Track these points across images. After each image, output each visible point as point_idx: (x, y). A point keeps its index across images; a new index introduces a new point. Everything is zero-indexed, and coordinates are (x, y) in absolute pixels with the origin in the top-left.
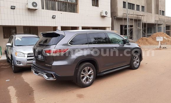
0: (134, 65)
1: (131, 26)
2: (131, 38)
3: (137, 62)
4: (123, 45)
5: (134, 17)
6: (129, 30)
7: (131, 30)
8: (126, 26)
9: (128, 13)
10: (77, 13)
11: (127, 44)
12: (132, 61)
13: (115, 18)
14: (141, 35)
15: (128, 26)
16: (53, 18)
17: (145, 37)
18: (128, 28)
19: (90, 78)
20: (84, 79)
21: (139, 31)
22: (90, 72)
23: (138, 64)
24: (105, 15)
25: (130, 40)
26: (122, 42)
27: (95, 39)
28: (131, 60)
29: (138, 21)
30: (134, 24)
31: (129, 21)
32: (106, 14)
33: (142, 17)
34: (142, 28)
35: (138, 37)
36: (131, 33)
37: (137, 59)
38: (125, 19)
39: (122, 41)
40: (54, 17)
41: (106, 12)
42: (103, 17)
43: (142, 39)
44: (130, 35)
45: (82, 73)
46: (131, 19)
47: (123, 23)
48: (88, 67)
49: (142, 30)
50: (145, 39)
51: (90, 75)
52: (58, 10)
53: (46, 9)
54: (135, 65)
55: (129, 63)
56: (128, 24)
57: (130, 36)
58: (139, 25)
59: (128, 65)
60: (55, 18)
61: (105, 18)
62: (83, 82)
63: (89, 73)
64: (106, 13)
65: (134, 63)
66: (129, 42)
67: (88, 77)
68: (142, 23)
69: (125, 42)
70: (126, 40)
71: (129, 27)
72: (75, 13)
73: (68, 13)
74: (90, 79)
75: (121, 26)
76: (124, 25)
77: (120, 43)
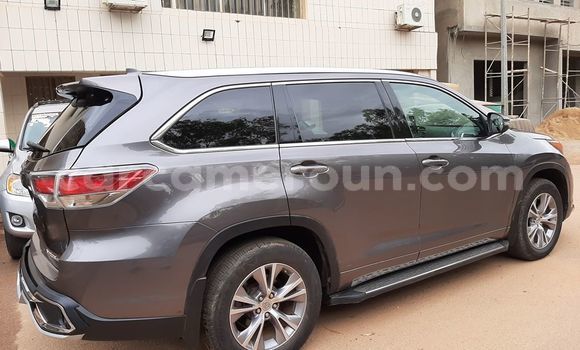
0: (531, 240)
1: (520, 65)
2: (518, 111)
3: (546, 226)
4: (476, 142)
5: (532, 29)
6: (509, 79)
7: (517, 80)
8: (497, 66)
9: (508, 12)
10: (298, 17)
11: (493, 140)
12: (520, 220)
13: (452, 35)
14: (557, 100)
15: (504, 66)
16: (204, 39)
17: (573, 105)
18: (505, 73)
19: (288, 318)
20: (251, 329)
21: (549, 82)
22: (287, 288)
23: (550, 233)
24: (411, 23)
25: (513, 119)
26: (470, 128)
27: (367, 113)
28: (517, 213)
29: (544, 43)
30: (528, 56)
31: (509, 46)
32: (417, 19)
33: (564, 27)
34: (564, 71)
35: (545, 108)
36: (519, 91)
37: (548, 211)
38: (495, 38)
39: (471, 123)
40: (207, 37)
41: (416, 10)
42: (404, 30)
43: (562, 114)
44: (512, 101)
45: (236, 298)
46: (519, 38)
47: (486, 54)
48: (274, 265)
49: (564, 79)
50: (574, 115)
51: (286, 307)
52: (227, 10)
53: (177, 7)
54: (536, 237)
55: (502, 230)
56: (505, 55)
57: (515, 103)
58: (550, 62)
59: (499, 241)
60: (212, 40)
61: (412, 33)
62: (244, 345)
63: (281, 296)
64: (416, 14)
65: (532, 228)
66: (506, 128)
67: (273, 318)
68: (565, 52)
69: (484, 128)
70: (493, 118)
71: (509, 69)
72: (292, 16)
73: (264, 18)
74: (285, 325)
75: (479, 66)
76: (489, 62)
77: (462, 131)
